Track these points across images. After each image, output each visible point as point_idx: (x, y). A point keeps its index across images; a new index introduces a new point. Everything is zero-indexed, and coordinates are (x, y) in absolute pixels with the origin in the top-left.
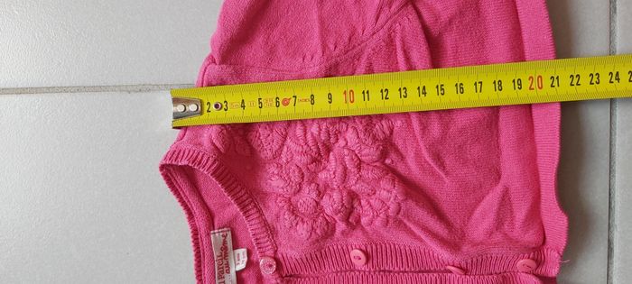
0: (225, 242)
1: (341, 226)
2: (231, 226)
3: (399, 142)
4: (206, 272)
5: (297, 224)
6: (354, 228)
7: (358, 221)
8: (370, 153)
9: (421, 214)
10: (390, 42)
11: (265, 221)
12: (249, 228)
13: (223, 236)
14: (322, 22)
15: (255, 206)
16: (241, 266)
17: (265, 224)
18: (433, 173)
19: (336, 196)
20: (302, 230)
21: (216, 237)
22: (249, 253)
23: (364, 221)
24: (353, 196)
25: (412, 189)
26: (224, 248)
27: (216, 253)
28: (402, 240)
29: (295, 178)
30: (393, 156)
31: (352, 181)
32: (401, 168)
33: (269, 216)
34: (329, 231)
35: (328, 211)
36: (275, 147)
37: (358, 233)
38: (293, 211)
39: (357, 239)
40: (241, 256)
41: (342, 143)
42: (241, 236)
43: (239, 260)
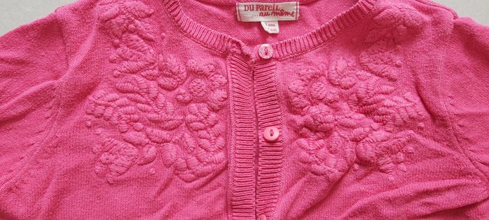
0: (287, 14)
1: (299, 120)
2: (301, 20)
3: (373, 177)
5: (303, 80)
6: (296, 131)
7: (302, 136)
8: (368, 151)
9: (314, 193)
10: (464, 174)
11: (306, 52)
12: (300, 37)
13: (293, 13)
14: (480, 115)
15: (320, 44)
16: (267, 28)
17: (303, 52)
18: (346, 206)
19: (330, 117)
20: (296, 85)
21: (293, 6)
22: (274, 35)
23: (303, 141)
24: (327, 133)
25: (335, 185)
26: (282, 13)
27: (280, 5)
28: (285, 175)
29: (346, 81)
30: (362, 171)
31: (344, 133)
32: (350, 177)
33: (310, 56)
34: (293, 109)
35: (314, 110)
36: (372, 66)
37: (293, 135)
38: (315, 78)
39: (287, 135)
40: (272, 28)
41: (375, 125)
42: (290, 29)
43: (269, 25)
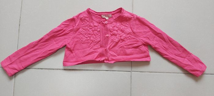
1: (112, 33)
2: (112, 17)
3: (123, 42)
4: (106, 13)
6: (111, 35)
7: (112, 36)
8: (122, 38)
9: (114, 44)
10: (138, 41)
12: (112, 20)
14: (141, 32)
15: (115, 21)
16: (106, 19)
18: (119, 46)
19: (116, 33)
20: (111, 28)
21: (111, 15)
22: (108, 20)
23: (112, 37)
24: (116, 35)
25: (117, 43)
26: (109, 16)
27: (108, 15)
28: (110, 42)
29: (119, 27)
30: (122, 41)
31: (119, 35)
32: (120, 42)
33: (113, 23)
34: (111, 32)
35: (114, 32)
36: (124, 24)
37: (111, 36)
38: (114, 27)
39: (110, 36)
41: (124, 34)
42: (110, 19)
